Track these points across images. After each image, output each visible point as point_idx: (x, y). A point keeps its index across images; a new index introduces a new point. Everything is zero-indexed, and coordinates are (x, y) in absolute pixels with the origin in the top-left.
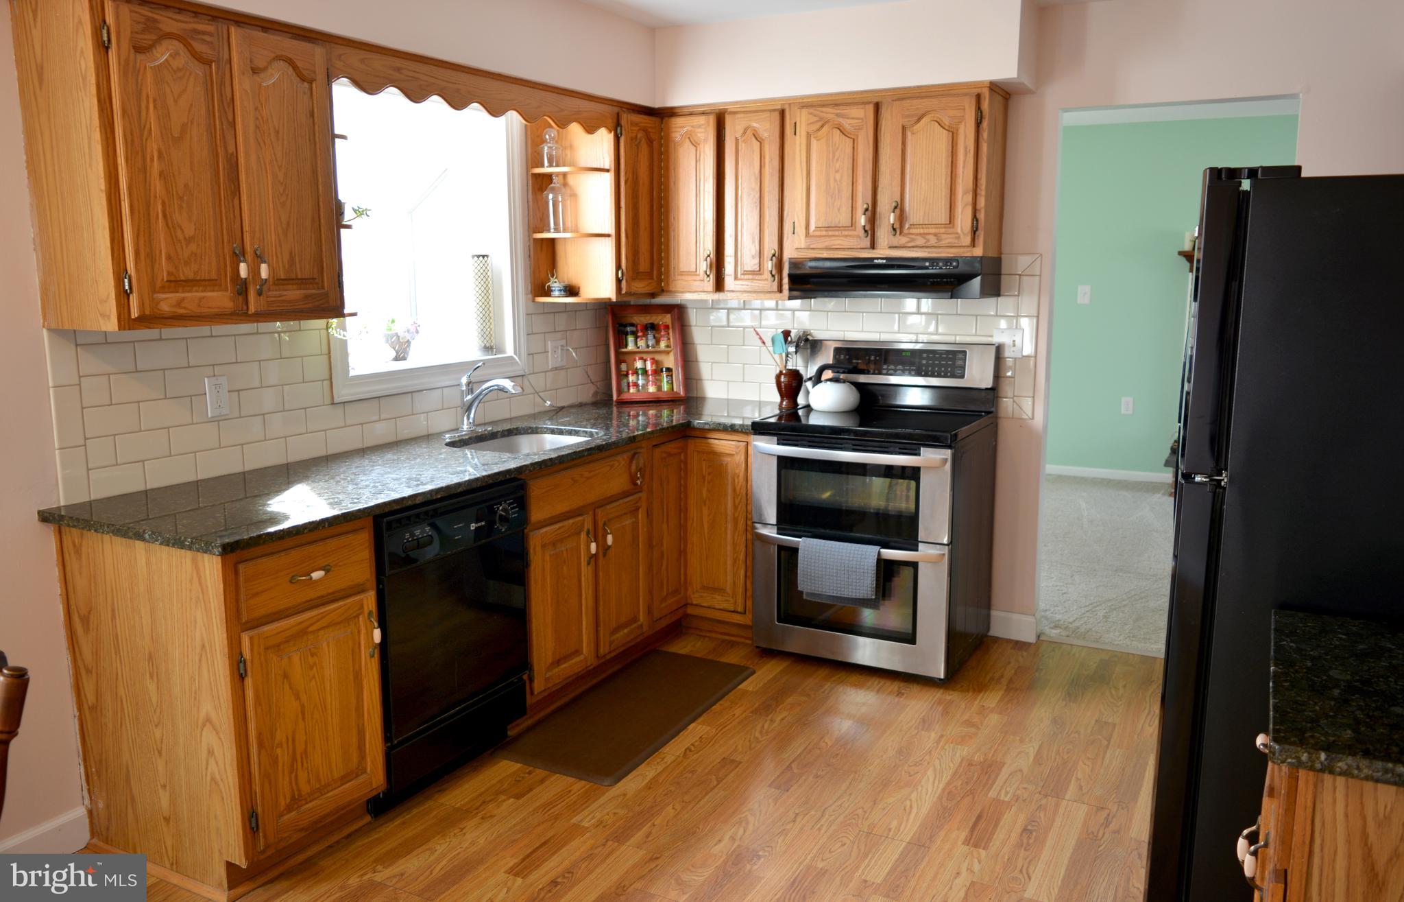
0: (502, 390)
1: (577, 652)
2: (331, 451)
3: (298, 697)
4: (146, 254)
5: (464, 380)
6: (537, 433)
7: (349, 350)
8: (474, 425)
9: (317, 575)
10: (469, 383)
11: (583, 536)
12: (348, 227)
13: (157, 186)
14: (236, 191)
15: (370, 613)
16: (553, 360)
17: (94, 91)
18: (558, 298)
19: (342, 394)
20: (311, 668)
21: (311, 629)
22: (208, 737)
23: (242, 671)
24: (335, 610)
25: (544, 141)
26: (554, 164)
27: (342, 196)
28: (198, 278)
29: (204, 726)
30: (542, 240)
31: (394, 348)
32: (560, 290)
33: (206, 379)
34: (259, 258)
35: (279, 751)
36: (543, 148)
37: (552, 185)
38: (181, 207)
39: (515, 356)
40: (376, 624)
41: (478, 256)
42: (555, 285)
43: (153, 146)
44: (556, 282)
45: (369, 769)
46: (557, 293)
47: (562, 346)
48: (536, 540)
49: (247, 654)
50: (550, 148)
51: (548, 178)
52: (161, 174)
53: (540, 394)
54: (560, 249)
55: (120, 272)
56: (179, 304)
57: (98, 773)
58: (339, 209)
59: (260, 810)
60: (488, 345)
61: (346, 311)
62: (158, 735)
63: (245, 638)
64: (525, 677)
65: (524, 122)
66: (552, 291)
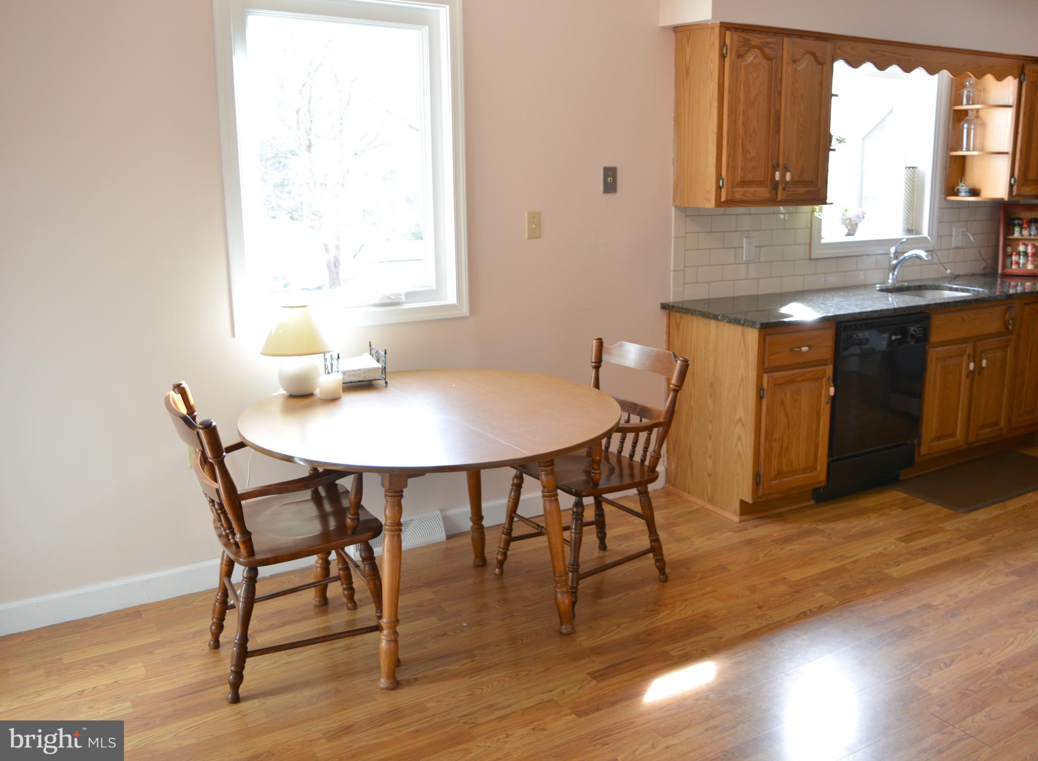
0: (918, 257)
1: (952, 435)
2: (806, 288)
3: (787, 416)
4: (732, 167)
5: (893, 250)
6: (939, 289)
7: (822, 227)
8: (896, 280)
9: (805, 349)
10: (896, 252)
11: (965, 358)
12: (834, 150)
13: (741, 130)
14: (778, 131)
15: (829, 377)
16: (956, 241)
17: (716, 80)
18: (964, 197)
19: (816, 253)
20: (795, 402)
21: (798, 379)
22: (739, 430)
23: (762, 394)
24: (811, 371)
25: (965, 87)
26: (971, 103)
27: (832, 132)
28: (755, 180)
29: (737, 423)
30: (956, 156)
31: (847, 228)
32: (966, 192)
33: (744, 239)
34: (786, 169)
35: (774, 444)
36: (964, 92)
37: (968, 117)
38: (750, 141)
39: (929, 237)
40: (832, 384)
41: (909, 168)
42: (963, 188)
43: (741, 108)
44: (963, 186)
45: (818, 469)
46: (963, 194)
47: (963, 232)
48: (933, 354)
49: (765, 385)
50: (969, 92)
51: (966, 112)
52: (743, 123)
53: (944, 265)
54: (969, 163)
55: (719, 176)
56: (744, 194)
57: (674, 448)
58: (829, 138)
59: (762, 473)
60: (910, 228)
61: (828, 201)
62: (710, 427)
63: (765, 377)
64: (916, 442)
65: (952, 76)
66: (959, 192)
